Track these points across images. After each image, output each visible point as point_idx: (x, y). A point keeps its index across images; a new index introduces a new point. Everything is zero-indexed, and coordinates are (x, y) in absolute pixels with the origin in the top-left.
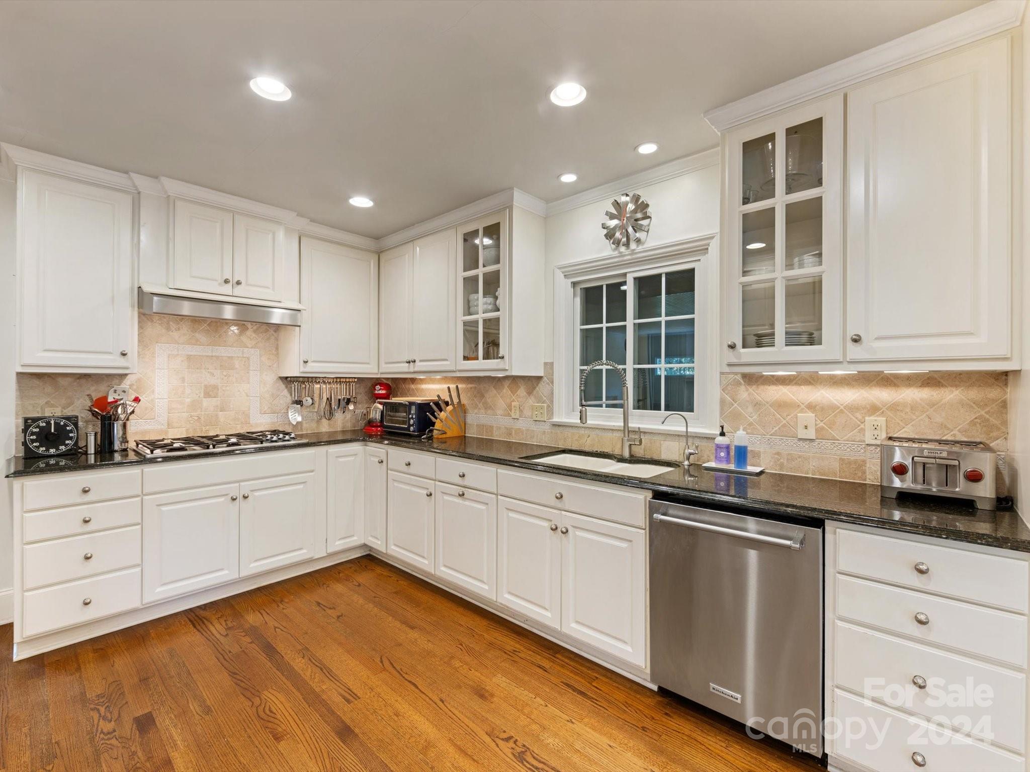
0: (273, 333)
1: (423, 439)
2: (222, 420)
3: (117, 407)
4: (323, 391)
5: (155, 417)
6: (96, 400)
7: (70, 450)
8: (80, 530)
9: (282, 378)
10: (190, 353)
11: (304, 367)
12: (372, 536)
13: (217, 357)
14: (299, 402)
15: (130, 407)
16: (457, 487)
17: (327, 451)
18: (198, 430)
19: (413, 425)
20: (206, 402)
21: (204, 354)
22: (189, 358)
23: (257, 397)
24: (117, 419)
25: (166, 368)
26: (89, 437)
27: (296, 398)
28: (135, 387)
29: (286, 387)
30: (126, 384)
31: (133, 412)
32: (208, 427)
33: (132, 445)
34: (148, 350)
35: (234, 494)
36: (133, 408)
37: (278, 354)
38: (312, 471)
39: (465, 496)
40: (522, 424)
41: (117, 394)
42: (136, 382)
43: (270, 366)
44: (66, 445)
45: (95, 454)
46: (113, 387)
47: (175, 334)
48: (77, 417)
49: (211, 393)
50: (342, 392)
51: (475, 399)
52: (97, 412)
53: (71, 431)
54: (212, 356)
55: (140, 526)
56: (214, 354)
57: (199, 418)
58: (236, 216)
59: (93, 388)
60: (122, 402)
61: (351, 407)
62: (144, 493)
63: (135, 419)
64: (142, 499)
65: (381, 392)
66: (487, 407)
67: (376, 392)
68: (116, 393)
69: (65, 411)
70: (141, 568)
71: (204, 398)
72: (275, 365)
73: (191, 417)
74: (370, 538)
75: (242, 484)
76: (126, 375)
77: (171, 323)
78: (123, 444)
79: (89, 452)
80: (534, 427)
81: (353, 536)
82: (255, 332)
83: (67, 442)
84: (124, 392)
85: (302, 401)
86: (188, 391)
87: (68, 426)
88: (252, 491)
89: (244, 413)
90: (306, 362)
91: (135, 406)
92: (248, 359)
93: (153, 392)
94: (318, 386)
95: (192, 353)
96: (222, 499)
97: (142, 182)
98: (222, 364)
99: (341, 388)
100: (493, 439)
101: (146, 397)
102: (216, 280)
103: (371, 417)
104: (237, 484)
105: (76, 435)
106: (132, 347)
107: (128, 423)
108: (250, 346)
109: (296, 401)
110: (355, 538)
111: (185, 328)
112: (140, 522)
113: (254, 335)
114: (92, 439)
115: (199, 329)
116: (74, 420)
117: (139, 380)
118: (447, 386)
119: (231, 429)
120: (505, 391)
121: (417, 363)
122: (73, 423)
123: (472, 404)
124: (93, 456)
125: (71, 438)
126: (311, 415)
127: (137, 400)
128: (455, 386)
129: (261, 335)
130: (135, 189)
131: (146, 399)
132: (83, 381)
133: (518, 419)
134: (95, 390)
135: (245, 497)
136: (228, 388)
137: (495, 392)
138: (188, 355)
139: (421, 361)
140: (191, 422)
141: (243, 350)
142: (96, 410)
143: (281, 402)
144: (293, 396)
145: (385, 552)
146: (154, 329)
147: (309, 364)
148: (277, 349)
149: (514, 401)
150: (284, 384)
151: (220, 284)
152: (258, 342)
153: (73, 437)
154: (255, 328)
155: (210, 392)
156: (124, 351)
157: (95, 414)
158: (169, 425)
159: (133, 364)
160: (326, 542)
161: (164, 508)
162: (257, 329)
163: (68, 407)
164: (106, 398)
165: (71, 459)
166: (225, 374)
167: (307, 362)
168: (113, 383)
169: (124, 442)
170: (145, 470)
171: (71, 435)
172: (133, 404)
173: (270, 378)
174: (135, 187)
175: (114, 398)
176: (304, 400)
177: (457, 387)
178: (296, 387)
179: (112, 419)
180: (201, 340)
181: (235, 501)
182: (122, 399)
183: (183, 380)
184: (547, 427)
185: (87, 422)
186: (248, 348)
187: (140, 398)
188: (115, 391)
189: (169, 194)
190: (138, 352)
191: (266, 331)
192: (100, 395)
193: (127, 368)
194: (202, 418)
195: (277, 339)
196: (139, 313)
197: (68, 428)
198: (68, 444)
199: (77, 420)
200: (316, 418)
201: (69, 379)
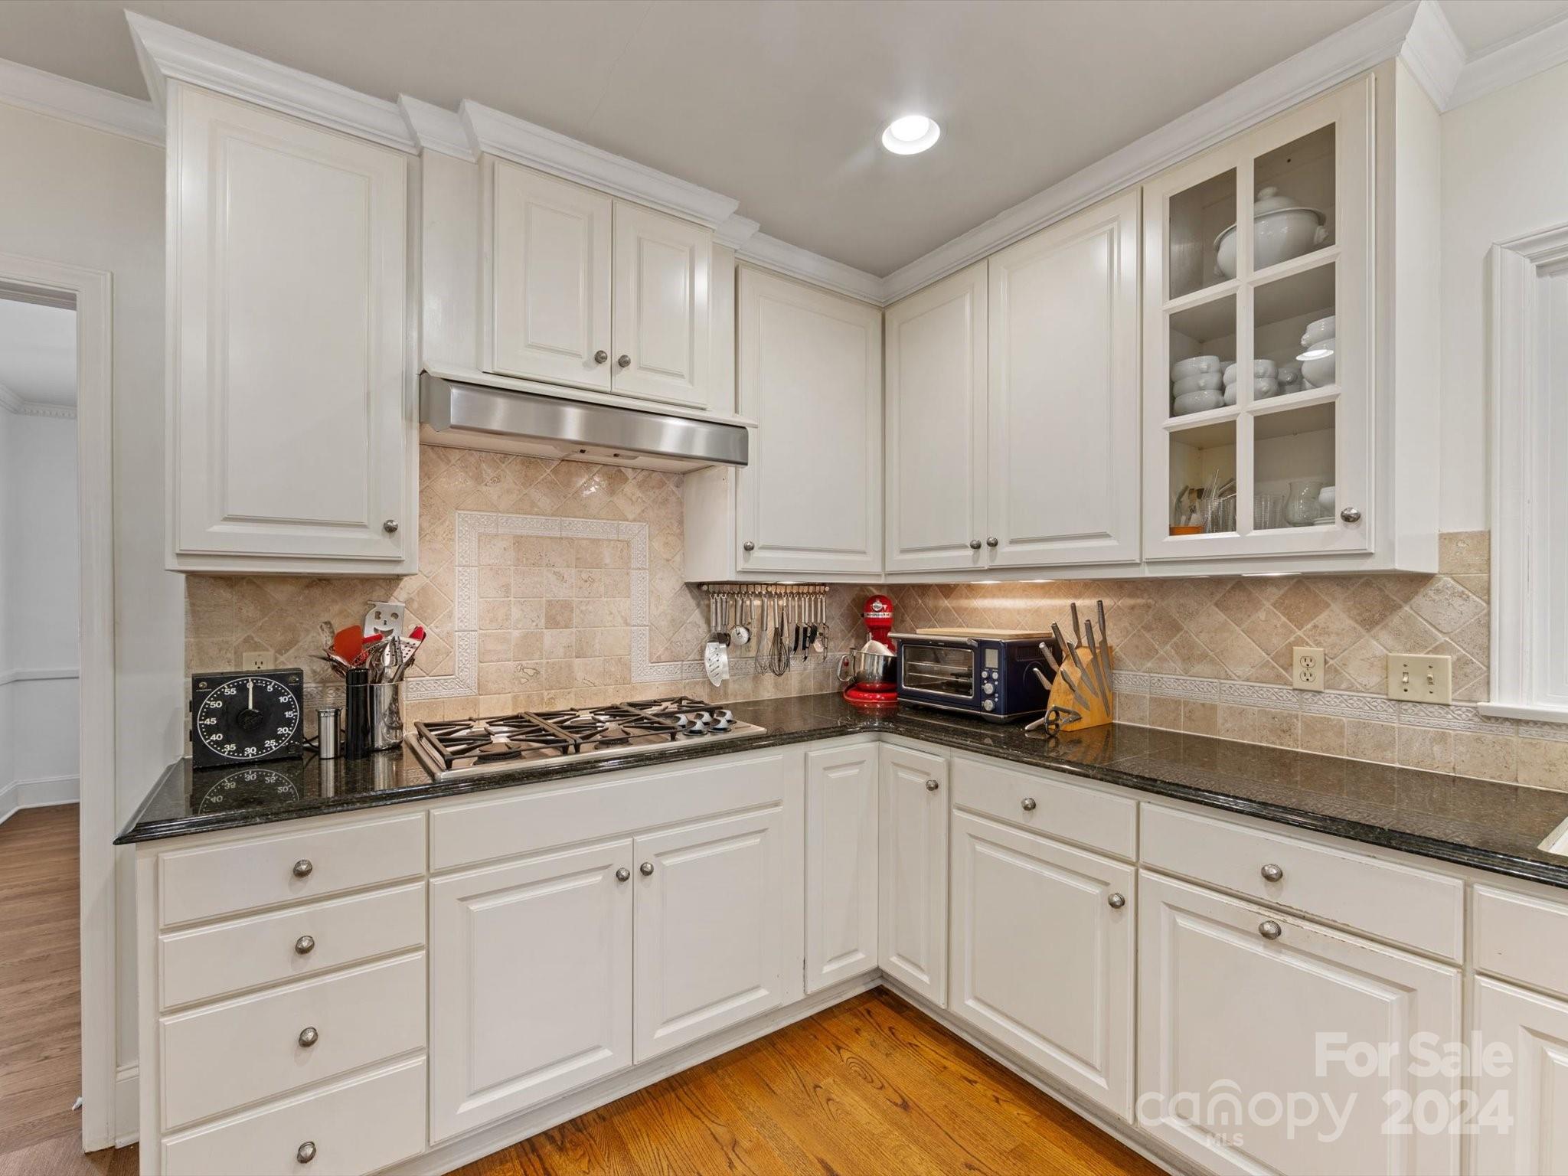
0: (674, 489)
1: (1029, 731)
2: (579, 675)
3: (380, 651)
4: (769, 613)
5: (454, 671)
6: (338, 634)
7: (287, 748)
8: (289, 972)
9: (690, 586)
10: (519, 532)
11: (746, 560)
12: (899, 955)
13: (571, 540)
14: (723, 638)
15: (408, 648)
16: (1243, 904)
17: (806, 755)
18: (536, 698)
19: (991, 696)
20: (549, 637)
21: (546, 534)
22: (519, 541)
23: (645, 626)
24: (380, 677)
25: (475, 563)
26: (323, 720)
27: (719, 629)
28: (415, 605)
29: (698, 605)
30: (399, 598)
31: (412, 661)
32: (553, 691)
33: (410, 733)
34: (442, 524)
35: (624, 863)
36: (413, 651)
37: (682, 534)
38: (776, 805)
39: (1281, 939)
40: (1333, 706)
41: (381, 621)
42: (418, 594)
43: (668, 560)
44: (278, 738)
45: (336, 758)
46: (375, 606)
47: (492, 492)
48: (299, 673)
49: (559, 618)
50: (803, 614)
51: (1148, 635)
52: (340, 663)
53: (288, 707)
54: (561, 538)
55: (424, 952)
56: (564, 534)
57: (538, 673)
58: (620, 206)
59: (336, 608)
60: (390, 638)
61: (818, 646)
62: (432, 871)
63: (416, 674)
64: (428, 885)
65: (881, 615)
66: (1189, 656)
67: (872, 615)
68: (379, 618)
69: (282, 659)
70: (425, 1057)
71: (546, 628)
72: (678, 558)
73: (522, 669)
74: (894, 959)
75: (639, 839)
76: (398, 578)
77: (484, 466)
78: (393, 732)
79: (324, 755)
80: (1388, 716)
81: (856, 951)
82: (640, 486)
83: (281, 731)
84: (395, 615)
85: (730, 636)
86: (516, 613)
87: (283, 695)
88: (657, 855)
89: (620, 660)
90: (748, 549)
91: (417, 645)
92: (628, 543)
93: (450, 615)
94: (757, 602)
95: (524, 532)
96: (597, 878)
97: (424, 118)
98: (579, 556)
99: (800, 607)
100: (1219, 740)
101: (437, 627)
102: (579, 356)
103: (862, 669)
104: (628, 841)
105: (298, 714)
106: (409, 515)
107: (403, 686)
108: (631, 517)
109: (719, 634)
110: (860, 956)
111: (510, 474)
112: (424, 942)
113: (638, 493)
114: (329, 723)
115: (537, 478)
116: (292, 680)
117: (423, 590)
118: (1070, 602)
119: (596, 694)
120: (1262, 615)
121: (1004, 549)
122: (291, 688)
123: (1137, 647)
124: (331, 763)
125: (288, 723)
126: (742, 662)
127: (419, 634)
128: (1094, 602)
129: (651, 493)
130: (411, 143)
131: (437, 630)
132: (316, 592)
133: (1319, 692)
134: (341, 612)
135: (646, 873)
136: (590, 608)
137: (1221, 617)
138: (515, 537)
139: (1013, 542)
140: (523, 681)
141: (618, 525)
142: (339, 658)
143: (689, 637)
144: (713, 624)
145: (943, 1007)
146: (453, 481)
147: (755, 553)
148: (681, 522)
149: (1300, 642)
150: (693, 598)
151: (586, 365)
152: (646, 508)
153: (292, 719)
154: (640, 477)
155: (557, 615)
156: (392, 521)
157: (337, 667)
158: (482, 689)
159: (407, 550)
160: (804, 968)
161: (475, 907)
162: (644, 481)
163: (288, 650)
164: (358, 630)
165: (289, 771)
166: (584, 576)
167: (752, 548)
168: (375, 595)
169: (393, 728)
170: (435, 812)
171: (289, 714)
172: (412, 641)
173: (669, 586)
174: (413, 136)
175: (376, 630)
176: (733, 633)
177: (1100, 604)
178: (719, 605)
179: (370, 679)
180: (539, 504)
181: (625, 882)
182: (391, 632)
183: (507, 588)
184: (1456, 723)
185: (324, 682)
186: (627, 520)
187: (426, 630)
188: (378, 615)
189: (484, 149)
190: (421, 528)
191: (662, 484)
192: (348, 623)
193: (397, 562)
194: (543, 671)
195: (681, 503)
196: (423, 443)
197: (282, 699)
198: (283, 735)
199: (301, 682)
200: (752, 670)
201: (289, 589)
